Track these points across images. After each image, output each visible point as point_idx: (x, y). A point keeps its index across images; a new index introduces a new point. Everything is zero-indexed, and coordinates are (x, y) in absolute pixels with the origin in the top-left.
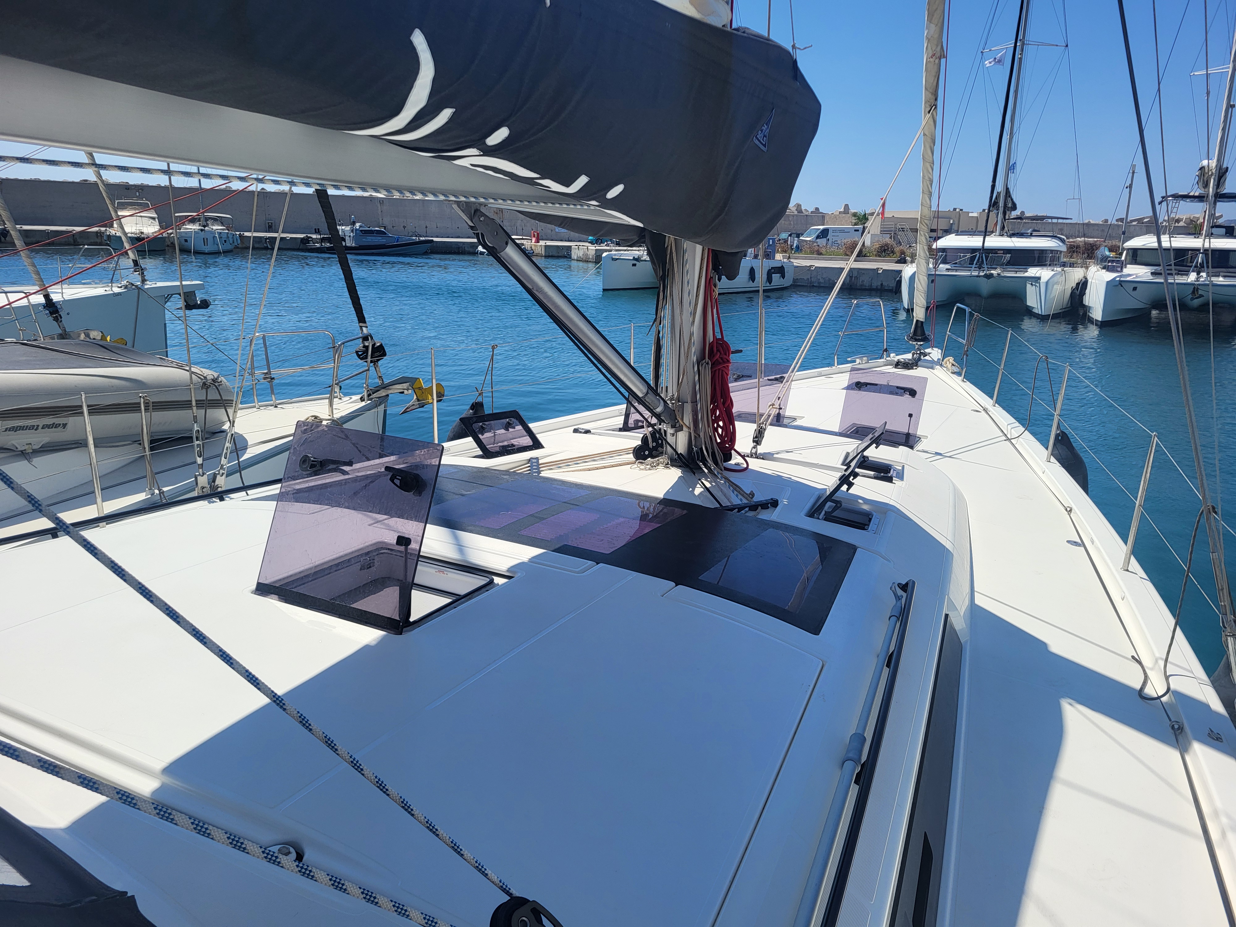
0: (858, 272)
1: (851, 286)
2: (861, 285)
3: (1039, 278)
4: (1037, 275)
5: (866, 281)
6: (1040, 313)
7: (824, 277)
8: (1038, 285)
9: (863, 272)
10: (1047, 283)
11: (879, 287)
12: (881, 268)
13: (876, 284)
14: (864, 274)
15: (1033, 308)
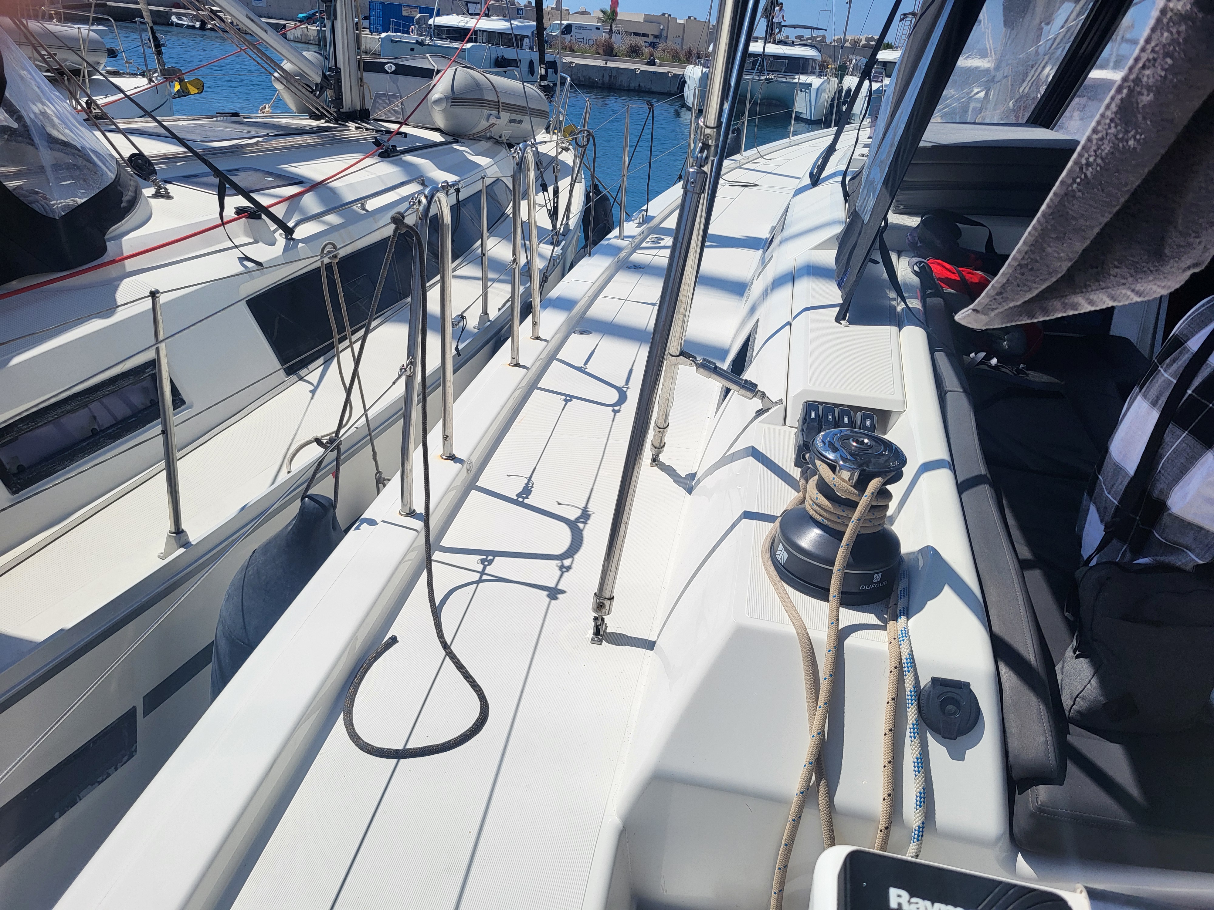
0: (617, 71)
1: (610, 86)
2: (620, 85)
3: (810, 85)
4: (808, 81)
5: (623, 80)
6: (809, 118)
7: (584, 74)
8: (808, 91)
9: (622, 71)
10: (818, 89)
11: (637, 88)
12: (639, 69)
13: (634, 84)
14: (622, 73)
15: (801, 113)
